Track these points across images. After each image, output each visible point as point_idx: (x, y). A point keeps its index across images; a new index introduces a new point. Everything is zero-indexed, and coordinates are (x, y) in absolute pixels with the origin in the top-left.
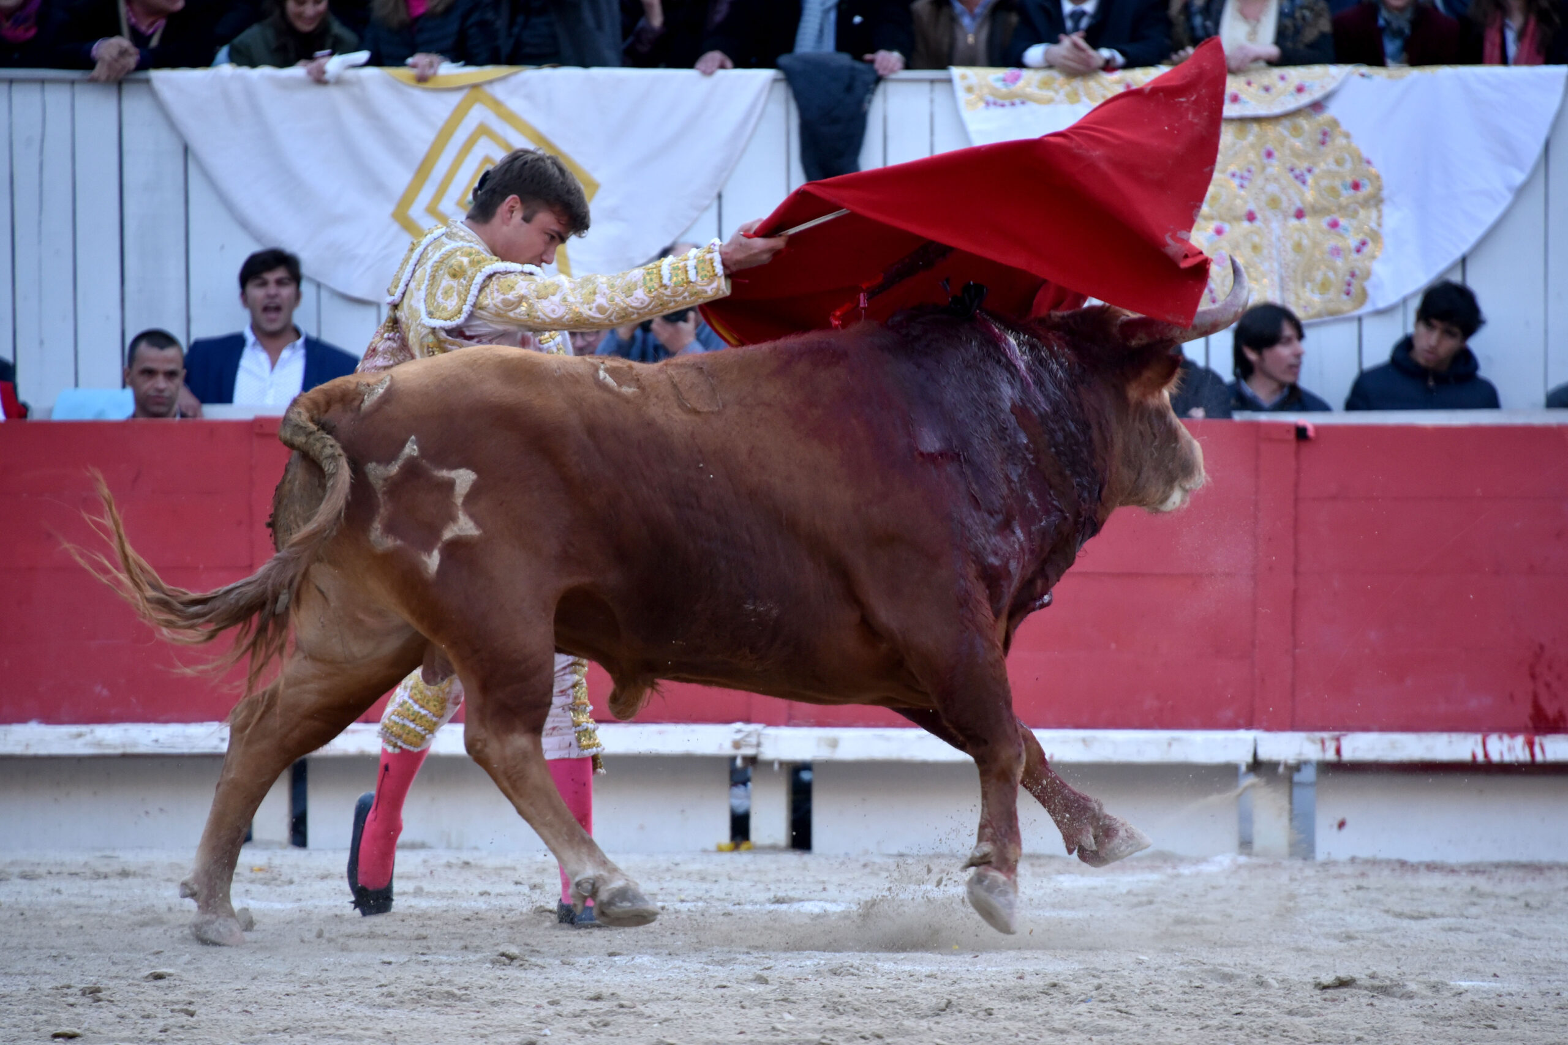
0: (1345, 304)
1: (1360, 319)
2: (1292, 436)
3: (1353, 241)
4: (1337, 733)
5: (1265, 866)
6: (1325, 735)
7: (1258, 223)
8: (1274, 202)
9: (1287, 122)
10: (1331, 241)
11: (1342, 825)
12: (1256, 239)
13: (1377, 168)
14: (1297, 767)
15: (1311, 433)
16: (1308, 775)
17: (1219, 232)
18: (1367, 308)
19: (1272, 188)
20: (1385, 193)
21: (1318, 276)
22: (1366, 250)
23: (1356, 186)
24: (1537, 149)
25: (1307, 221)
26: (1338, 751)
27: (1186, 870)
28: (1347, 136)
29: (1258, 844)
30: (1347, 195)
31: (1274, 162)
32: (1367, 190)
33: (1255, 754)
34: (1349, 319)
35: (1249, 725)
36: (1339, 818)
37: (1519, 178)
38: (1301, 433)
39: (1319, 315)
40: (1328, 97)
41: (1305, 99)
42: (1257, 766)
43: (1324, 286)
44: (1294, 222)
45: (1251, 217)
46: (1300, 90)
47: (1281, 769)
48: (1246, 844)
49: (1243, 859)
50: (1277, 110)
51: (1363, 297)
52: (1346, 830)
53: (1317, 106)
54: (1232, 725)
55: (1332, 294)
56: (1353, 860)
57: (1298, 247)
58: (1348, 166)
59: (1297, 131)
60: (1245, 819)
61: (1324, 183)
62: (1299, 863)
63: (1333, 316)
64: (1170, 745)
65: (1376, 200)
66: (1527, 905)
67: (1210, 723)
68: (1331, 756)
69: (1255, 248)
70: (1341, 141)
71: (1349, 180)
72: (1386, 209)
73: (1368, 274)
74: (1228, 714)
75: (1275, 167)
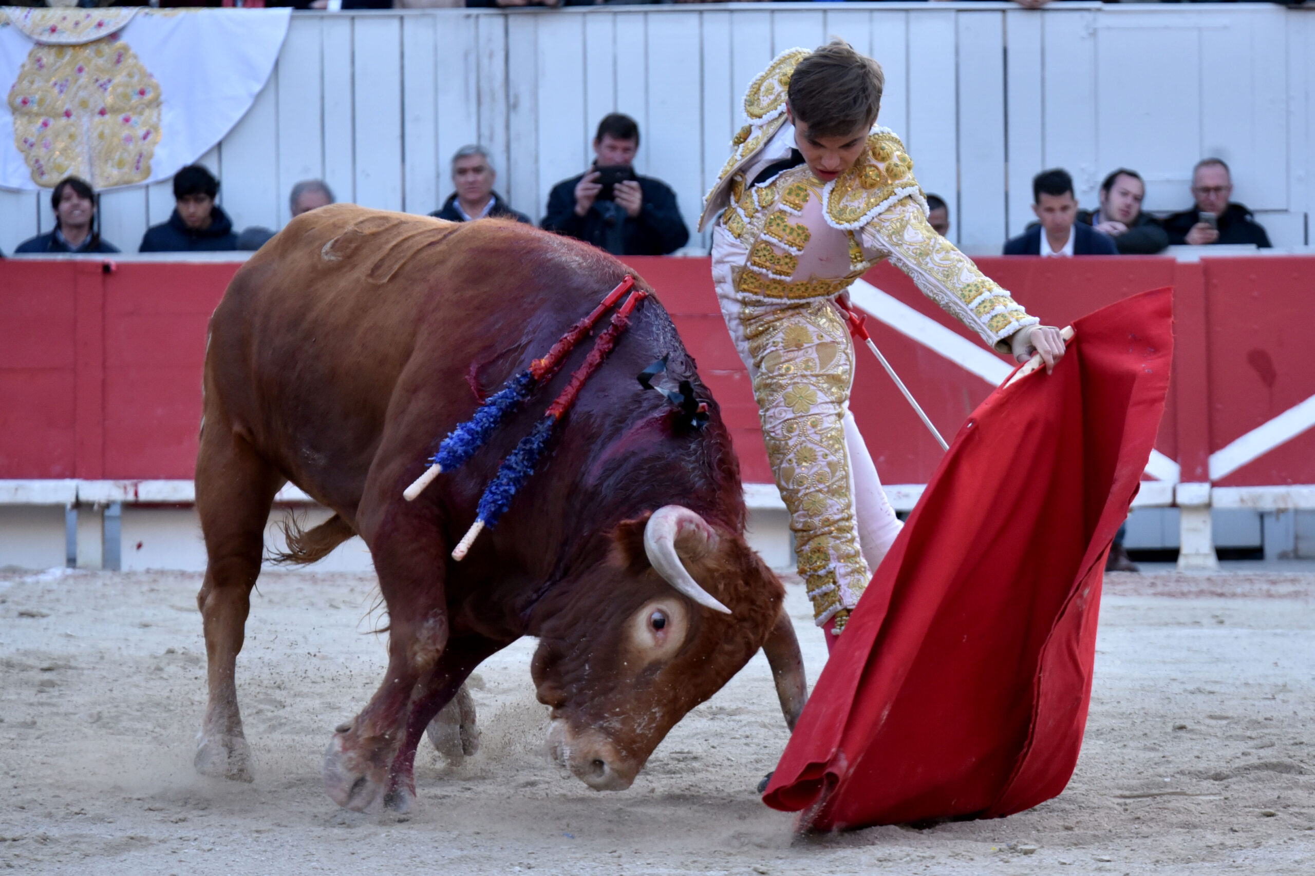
0: (136, 177)
1: (147, 187)
2: (100, 270)
3: (141, 132)
4: (135, 481)
5: (86, 575)
6: (128, 483)
7: (73, 118)
8: (84, 104)
9: (93, 47)
10: (125, 132)
11: (139, 546)
12: (73, 130)
13: (157, 79)
14: (107, 506)
15: (113, 268)
16: (115, 511)
17: (45, 124)
18: (150, 180)
19: (82, 94)
20: (162, 98)
21: (117, 156)
22: (150, 138)
23: (142, 93)
24: (268, 67)
25: (107, 117)
26: (136, 494)
27: (29, 579)
28: (135, 57)
29: (80, 561)
30: (135, 100)
31: (84, 74)
32: (149, 96)
33: (77, 497)
34: (140, 187)
35: (73, 476)
36: (137, 541)
37: (257, 88)
38: (106, 268)
39: (116, 184)
40: (122, 29)
41: (103, 32)
42: (78, 505)
43: (120, 164)
44: (97, 119)
45: (68, 114)
46: (100, 25)
47: (96, 507)
48: (71, 561)
49: (69, 571)
50: (83, 39)
51: (148, 172)
52: (143, 549)
53: (114, 36)
54: (61, 476)
55: (126, 169)
56: (148, 571)
57: (101, 136)
58: (136, 79)
59: (99, 53)
60: (71, 544)
61: (120, 90)
62: (109, 573)
63: (125, 185)
64: (16, 489)
65: (156, 103)
66: (270, 601)
67: (45, 474)
68: (131, 497)
69: (71, 136)
70: (130, 61)
71: (138, 88)
72: (164, 109)
73: (151, 156)
74: (57, 468)
75: (84, 79)
